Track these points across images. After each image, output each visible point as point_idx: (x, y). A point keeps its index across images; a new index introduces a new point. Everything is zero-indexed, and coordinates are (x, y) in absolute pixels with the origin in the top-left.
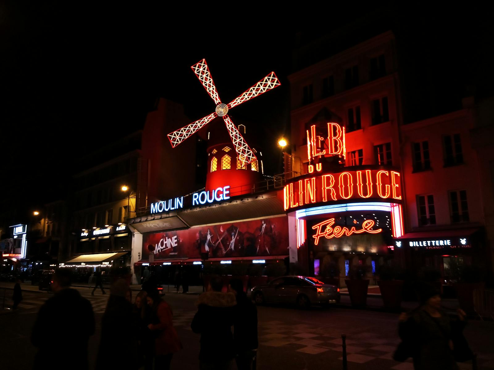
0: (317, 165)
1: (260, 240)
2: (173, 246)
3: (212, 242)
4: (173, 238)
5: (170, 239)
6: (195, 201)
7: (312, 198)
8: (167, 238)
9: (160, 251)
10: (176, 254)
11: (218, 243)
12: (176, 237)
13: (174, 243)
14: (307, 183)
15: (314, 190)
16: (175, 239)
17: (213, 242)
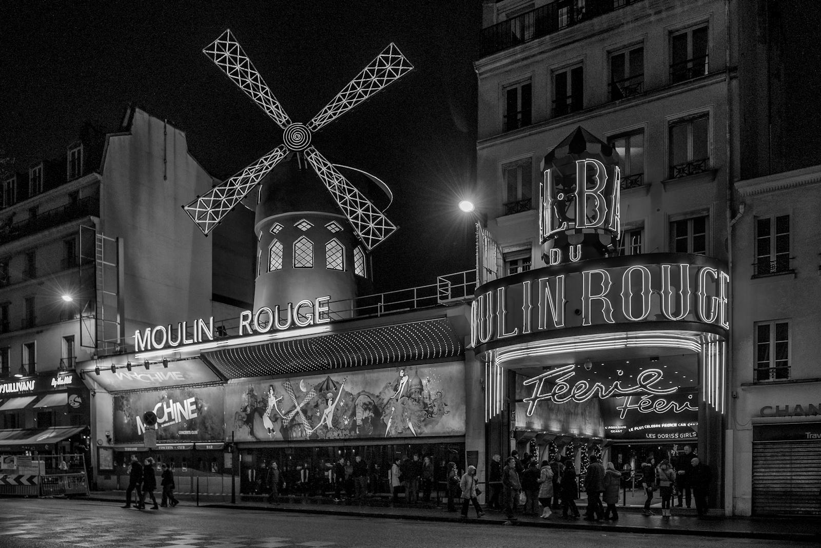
0: (572, 248)
1: (393, 409)
2: (187, 419)
4: (185, 401)
5: (178, 404)
6: (244, 326)
7: (555, 319)
8: (171, 401)
9: (156, 428)
10: (196, 432)
11: (294, 413)
12: (192, 400)
13: (190, 412)
14: (544, 286)
15: (561, 300)
16: (192, 404)
17: (283, 412)
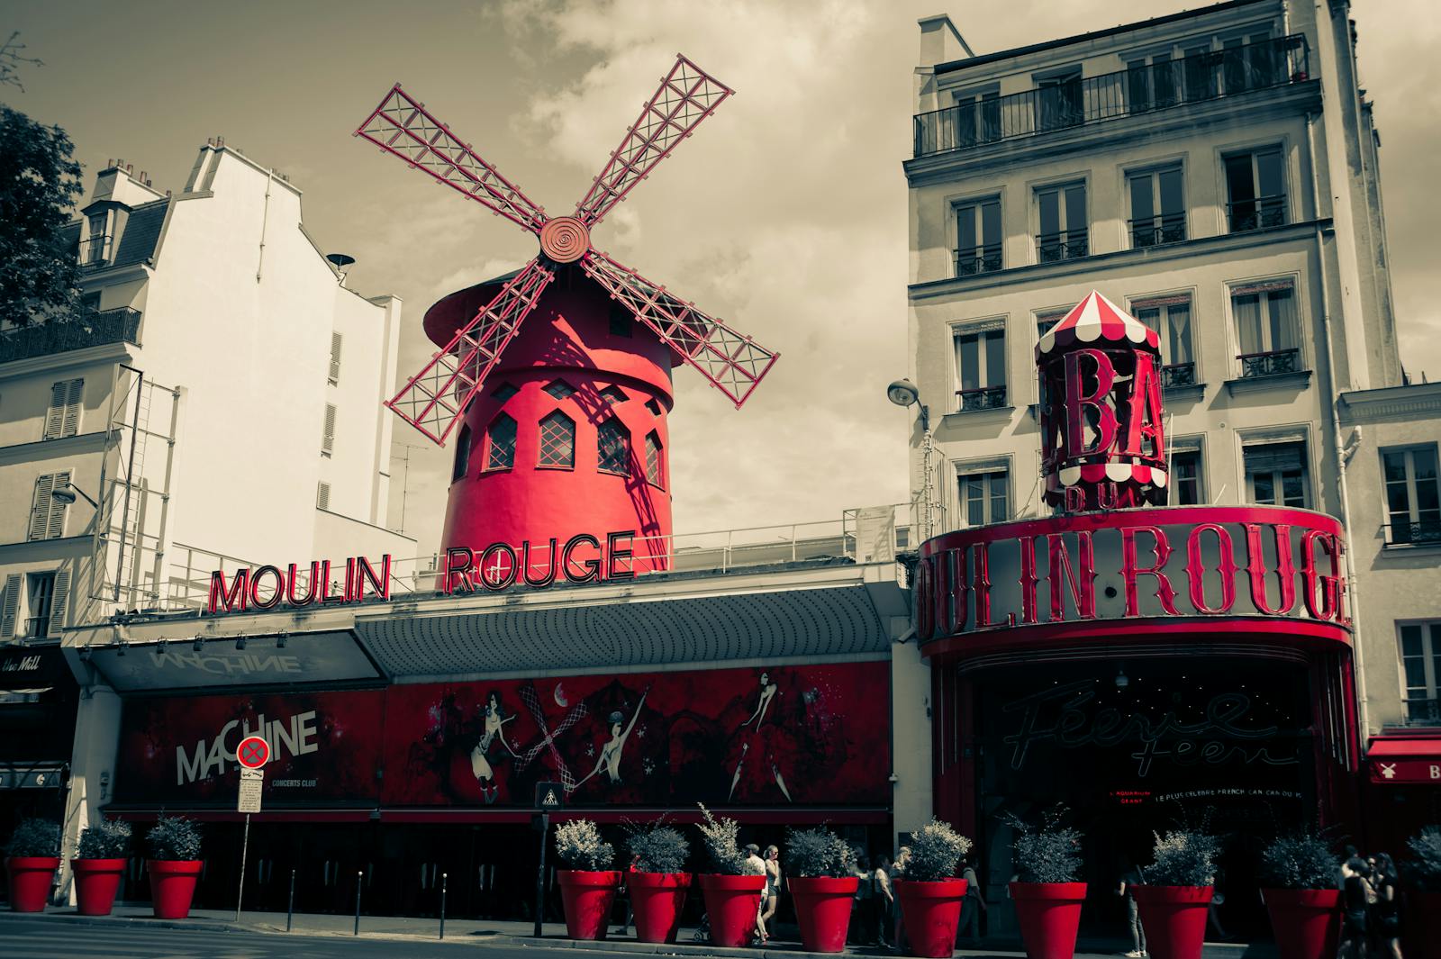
1: (746, 747)
2: (295, 753)
3: (511, 747)
4: (293, 719)
5: (277, 724)
6: (454, 576)
8: (261, 718)
9: (222, 771)
10: (312, 783)
11: (538, 748)
12: (311, 715)
13: (303, 741)
16: (308, 724)
17: (516, 745)
